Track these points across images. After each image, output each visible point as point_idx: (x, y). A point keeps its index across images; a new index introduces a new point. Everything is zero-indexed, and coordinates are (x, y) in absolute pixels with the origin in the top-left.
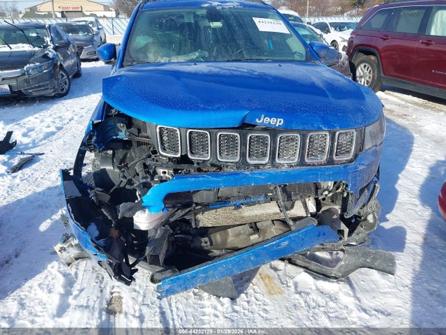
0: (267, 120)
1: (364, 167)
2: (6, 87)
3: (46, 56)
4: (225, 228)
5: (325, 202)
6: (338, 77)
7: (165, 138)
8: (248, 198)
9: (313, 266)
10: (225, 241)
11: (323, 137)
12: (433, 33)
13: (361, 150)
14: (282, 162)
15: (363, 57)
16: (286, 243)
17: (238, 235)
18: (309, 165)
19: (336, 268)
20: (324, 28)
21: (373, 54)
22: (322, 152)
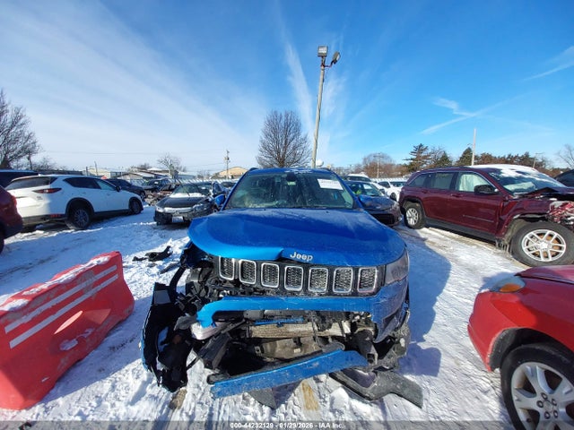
0: (299, 257)
1: (385, 300)
2: (181, 218)
3: (207, 200)
4: (274, 340)
5: (360, 324)
6: (370, 222)
7: (225, 265)
8: (289, 317)
9: (351, 382)
10: (273, 350)
11: (347, 272)
12: (461, 189)
13: (382, 285)
14: (313, 291)
15: (410, 204)
16: (317, 364)
17: (284, 347)
18: (336, 295)
19: (370, 388)
20: (386, 184)
21: (417, 202)
22: (348, 284)
